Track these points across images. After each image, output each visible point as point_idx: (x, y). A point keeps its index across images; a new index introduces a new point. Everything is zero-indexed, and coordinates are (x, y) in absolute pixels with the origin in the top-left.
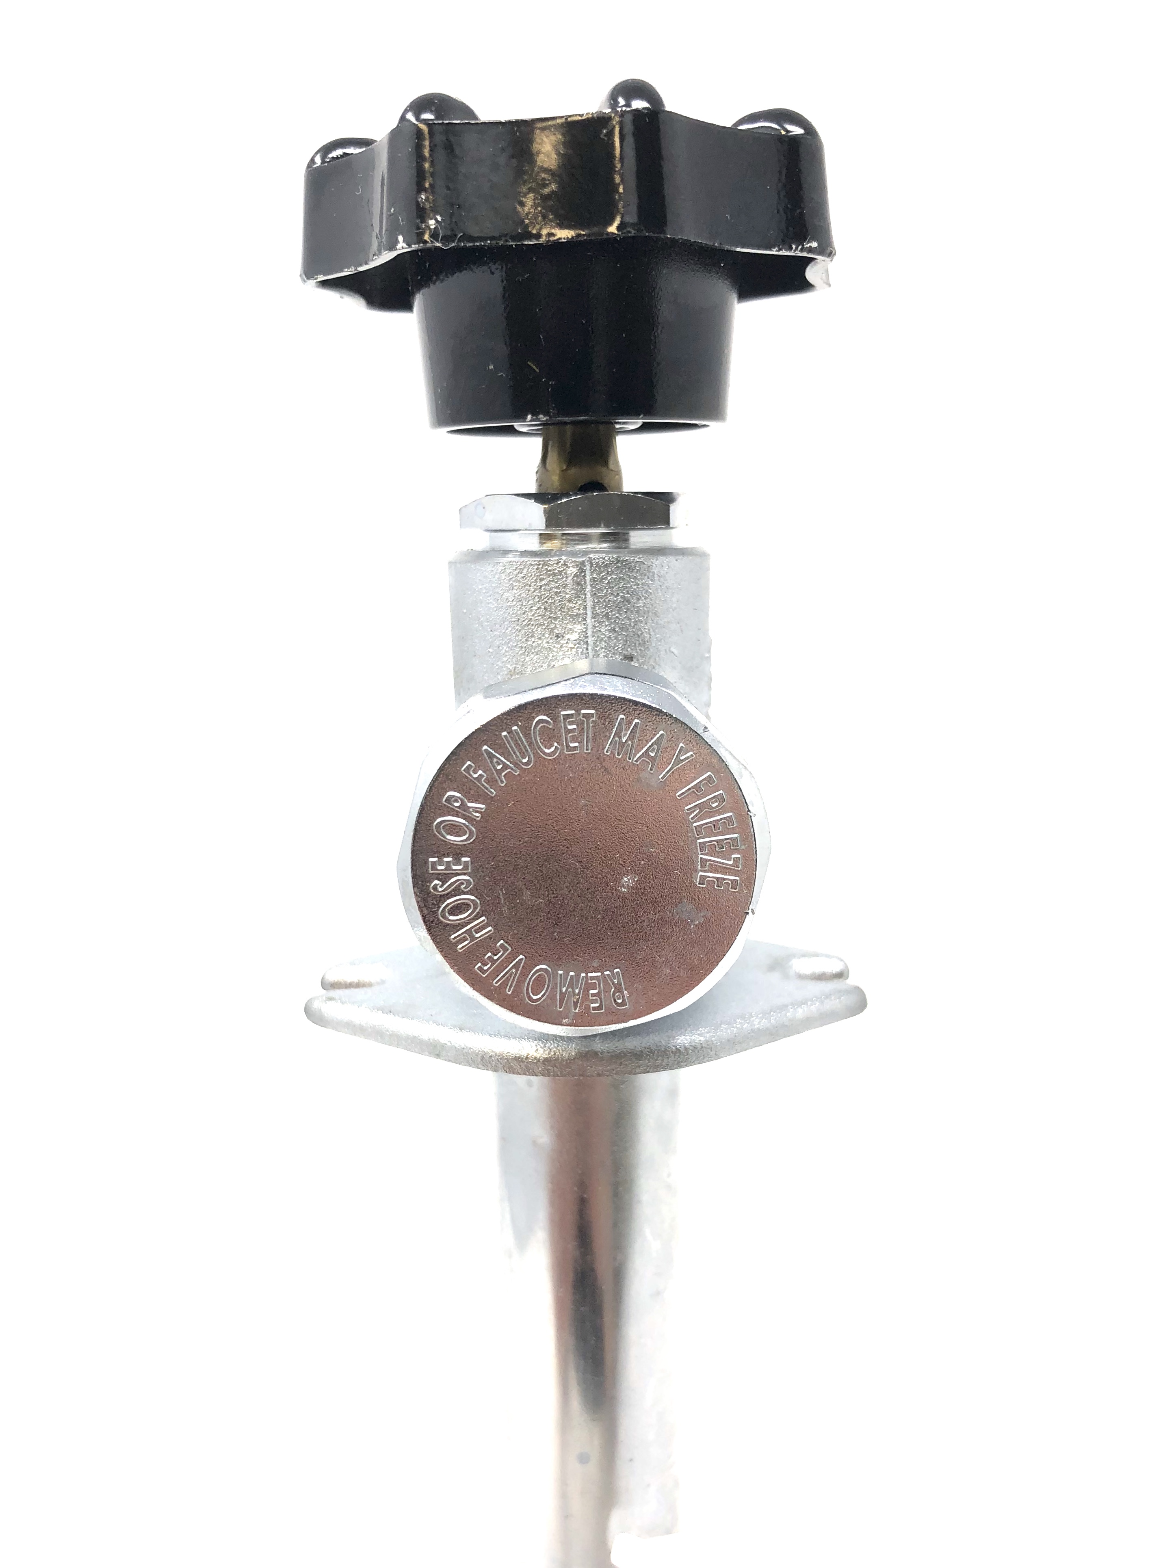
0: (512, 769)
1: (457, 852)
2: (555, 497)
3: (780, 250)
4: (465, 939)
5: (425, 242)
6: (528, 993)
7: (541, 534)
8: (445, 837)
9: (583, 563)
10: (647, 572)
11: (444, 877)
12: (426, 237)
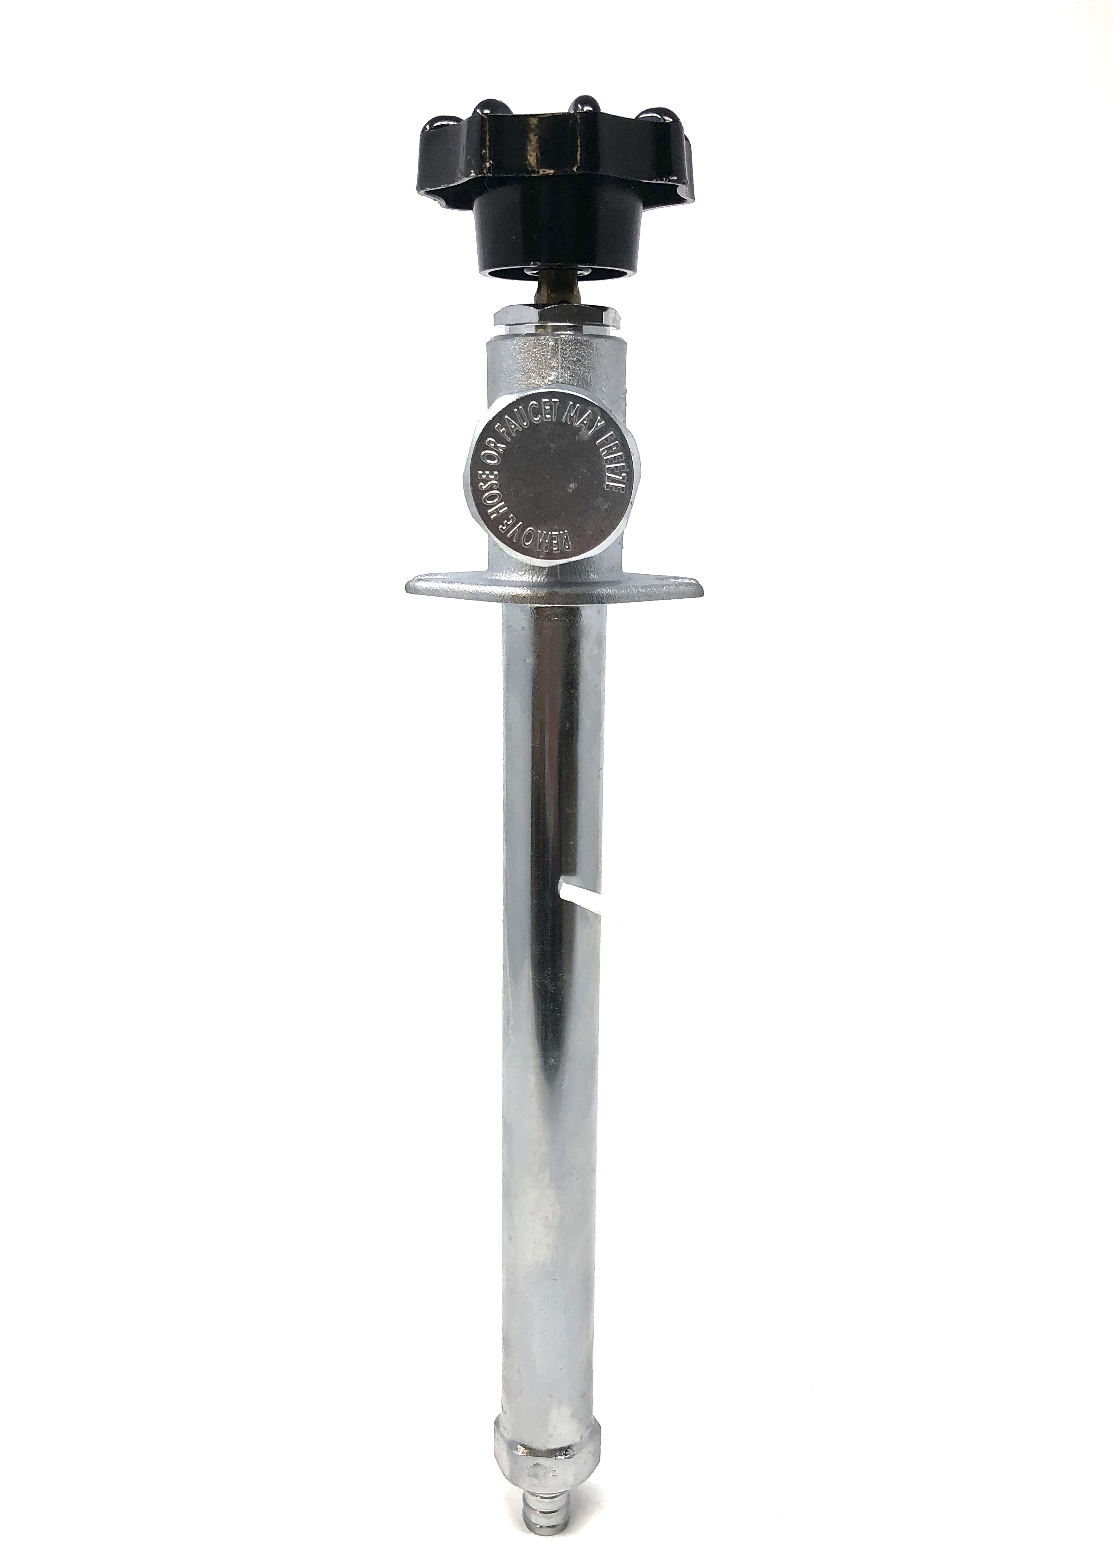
0: (518, 428)
1: (491, 468)
2: (544, 305)
3: (657, 181)
4: (494, 513)
5: (485, 173)
6: (524, 543)
7: (536, 326)
8: (486, 461)
9: (557, 339)
10: (590, 346)
11: (485, 481)
12: (485, 171)
